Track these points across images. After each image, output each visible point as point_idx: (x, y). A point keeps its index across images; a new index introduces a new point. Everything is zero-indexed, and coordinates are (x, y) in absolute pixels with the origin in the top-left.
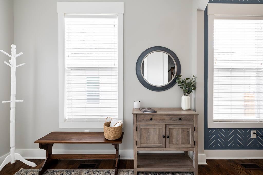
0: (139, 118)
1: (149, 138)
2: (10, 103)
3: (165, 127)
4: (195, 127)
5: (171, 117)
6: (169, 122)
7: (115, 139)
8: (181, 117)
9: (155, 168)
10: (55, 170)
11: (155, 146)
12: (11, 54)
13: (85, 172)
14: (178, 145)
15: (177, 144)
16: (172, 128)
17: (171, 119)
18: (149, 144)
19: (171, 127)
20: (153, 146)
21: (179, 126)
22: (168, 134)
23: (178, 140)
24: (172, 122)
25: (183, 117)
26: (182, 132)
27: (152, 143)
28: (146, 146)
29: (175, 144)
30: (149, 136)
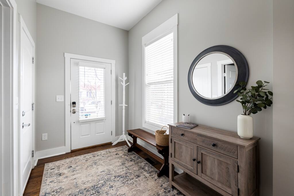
0: (173, 130)
1: (181, 155)
2: (122, 106)
3: (196, 149)
4: (238, 166)
5: (203, 138)
6: (201, 144)
7: (160, 145)
8: (216, 142)
9: (187, 191)
10: (135, 153)
11: (186, 166)
12: (123, 79)
13: (145, 163)
14: (212, 180)
15: (211, 178)
16: (206, 154)
17: (203, 142)
18: (181, 161)
19: (203, 152)
20: (185, 165)
21: (213, 154)
22: (200, 159)
23: (213, 173)
24: (204, 145)
25: (219, 144)
26: (218, 165)
27: (184, 162)
28: (178, 162)
29: (209, 177)
30: (182, 152)
